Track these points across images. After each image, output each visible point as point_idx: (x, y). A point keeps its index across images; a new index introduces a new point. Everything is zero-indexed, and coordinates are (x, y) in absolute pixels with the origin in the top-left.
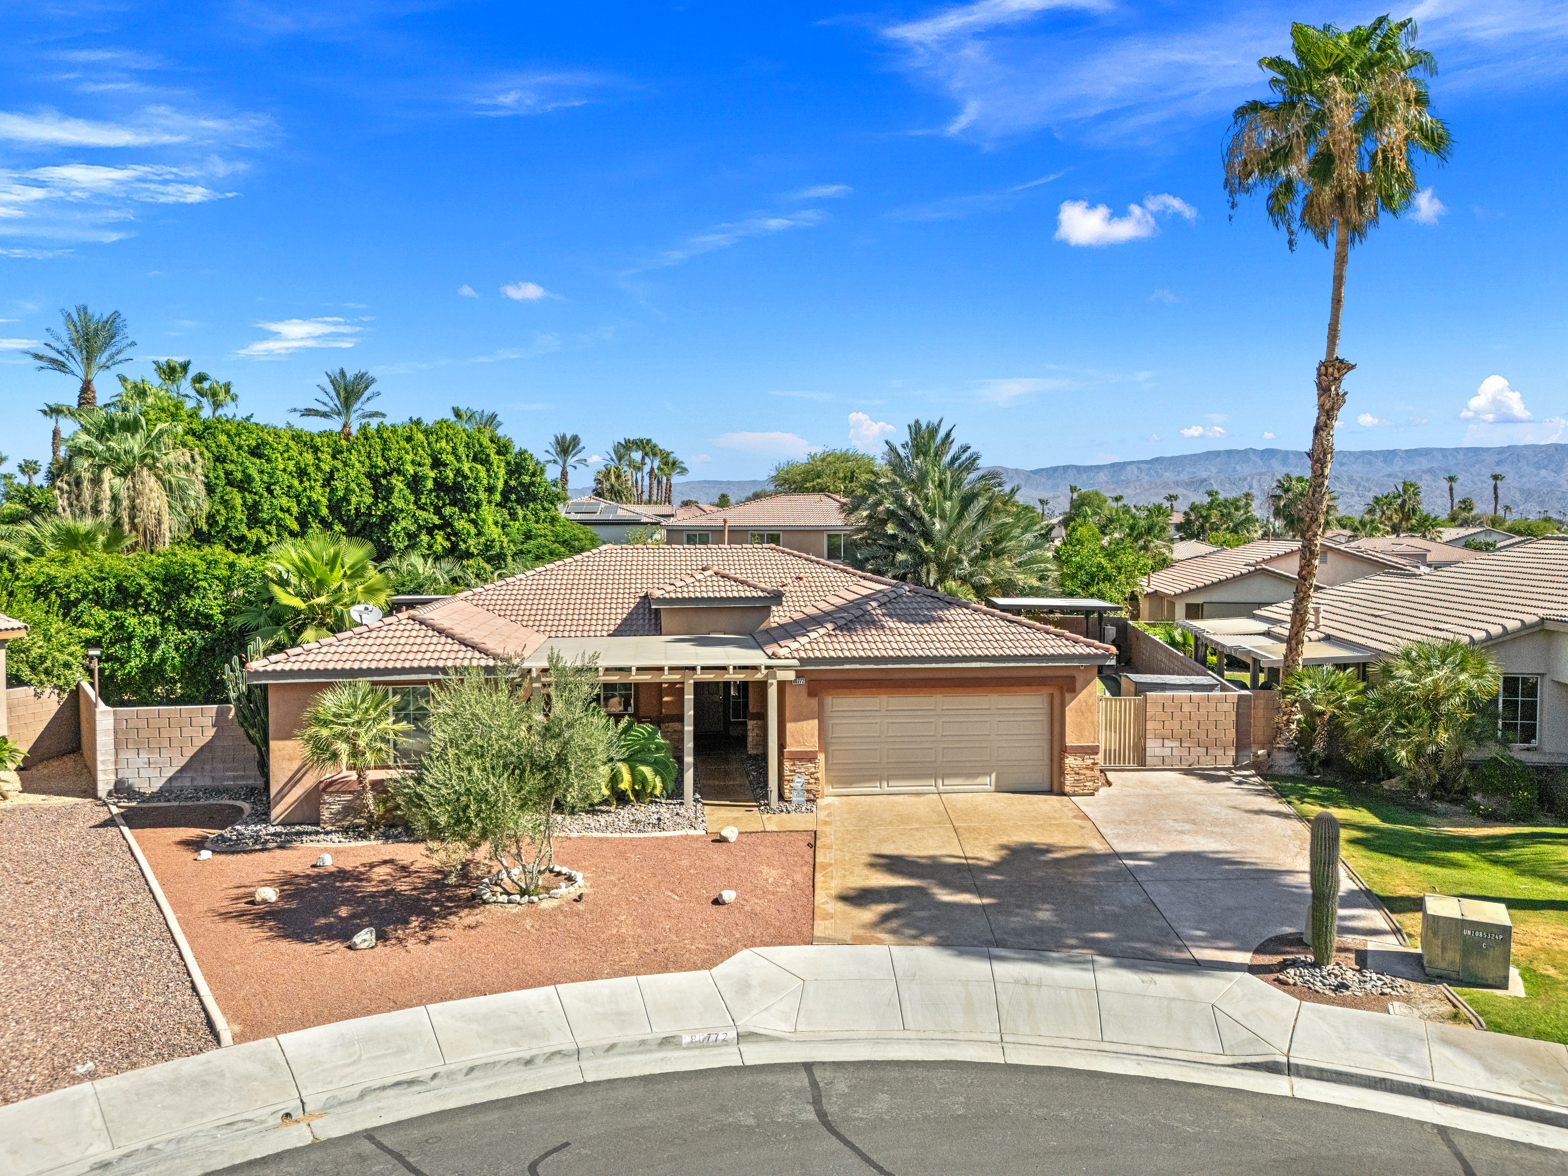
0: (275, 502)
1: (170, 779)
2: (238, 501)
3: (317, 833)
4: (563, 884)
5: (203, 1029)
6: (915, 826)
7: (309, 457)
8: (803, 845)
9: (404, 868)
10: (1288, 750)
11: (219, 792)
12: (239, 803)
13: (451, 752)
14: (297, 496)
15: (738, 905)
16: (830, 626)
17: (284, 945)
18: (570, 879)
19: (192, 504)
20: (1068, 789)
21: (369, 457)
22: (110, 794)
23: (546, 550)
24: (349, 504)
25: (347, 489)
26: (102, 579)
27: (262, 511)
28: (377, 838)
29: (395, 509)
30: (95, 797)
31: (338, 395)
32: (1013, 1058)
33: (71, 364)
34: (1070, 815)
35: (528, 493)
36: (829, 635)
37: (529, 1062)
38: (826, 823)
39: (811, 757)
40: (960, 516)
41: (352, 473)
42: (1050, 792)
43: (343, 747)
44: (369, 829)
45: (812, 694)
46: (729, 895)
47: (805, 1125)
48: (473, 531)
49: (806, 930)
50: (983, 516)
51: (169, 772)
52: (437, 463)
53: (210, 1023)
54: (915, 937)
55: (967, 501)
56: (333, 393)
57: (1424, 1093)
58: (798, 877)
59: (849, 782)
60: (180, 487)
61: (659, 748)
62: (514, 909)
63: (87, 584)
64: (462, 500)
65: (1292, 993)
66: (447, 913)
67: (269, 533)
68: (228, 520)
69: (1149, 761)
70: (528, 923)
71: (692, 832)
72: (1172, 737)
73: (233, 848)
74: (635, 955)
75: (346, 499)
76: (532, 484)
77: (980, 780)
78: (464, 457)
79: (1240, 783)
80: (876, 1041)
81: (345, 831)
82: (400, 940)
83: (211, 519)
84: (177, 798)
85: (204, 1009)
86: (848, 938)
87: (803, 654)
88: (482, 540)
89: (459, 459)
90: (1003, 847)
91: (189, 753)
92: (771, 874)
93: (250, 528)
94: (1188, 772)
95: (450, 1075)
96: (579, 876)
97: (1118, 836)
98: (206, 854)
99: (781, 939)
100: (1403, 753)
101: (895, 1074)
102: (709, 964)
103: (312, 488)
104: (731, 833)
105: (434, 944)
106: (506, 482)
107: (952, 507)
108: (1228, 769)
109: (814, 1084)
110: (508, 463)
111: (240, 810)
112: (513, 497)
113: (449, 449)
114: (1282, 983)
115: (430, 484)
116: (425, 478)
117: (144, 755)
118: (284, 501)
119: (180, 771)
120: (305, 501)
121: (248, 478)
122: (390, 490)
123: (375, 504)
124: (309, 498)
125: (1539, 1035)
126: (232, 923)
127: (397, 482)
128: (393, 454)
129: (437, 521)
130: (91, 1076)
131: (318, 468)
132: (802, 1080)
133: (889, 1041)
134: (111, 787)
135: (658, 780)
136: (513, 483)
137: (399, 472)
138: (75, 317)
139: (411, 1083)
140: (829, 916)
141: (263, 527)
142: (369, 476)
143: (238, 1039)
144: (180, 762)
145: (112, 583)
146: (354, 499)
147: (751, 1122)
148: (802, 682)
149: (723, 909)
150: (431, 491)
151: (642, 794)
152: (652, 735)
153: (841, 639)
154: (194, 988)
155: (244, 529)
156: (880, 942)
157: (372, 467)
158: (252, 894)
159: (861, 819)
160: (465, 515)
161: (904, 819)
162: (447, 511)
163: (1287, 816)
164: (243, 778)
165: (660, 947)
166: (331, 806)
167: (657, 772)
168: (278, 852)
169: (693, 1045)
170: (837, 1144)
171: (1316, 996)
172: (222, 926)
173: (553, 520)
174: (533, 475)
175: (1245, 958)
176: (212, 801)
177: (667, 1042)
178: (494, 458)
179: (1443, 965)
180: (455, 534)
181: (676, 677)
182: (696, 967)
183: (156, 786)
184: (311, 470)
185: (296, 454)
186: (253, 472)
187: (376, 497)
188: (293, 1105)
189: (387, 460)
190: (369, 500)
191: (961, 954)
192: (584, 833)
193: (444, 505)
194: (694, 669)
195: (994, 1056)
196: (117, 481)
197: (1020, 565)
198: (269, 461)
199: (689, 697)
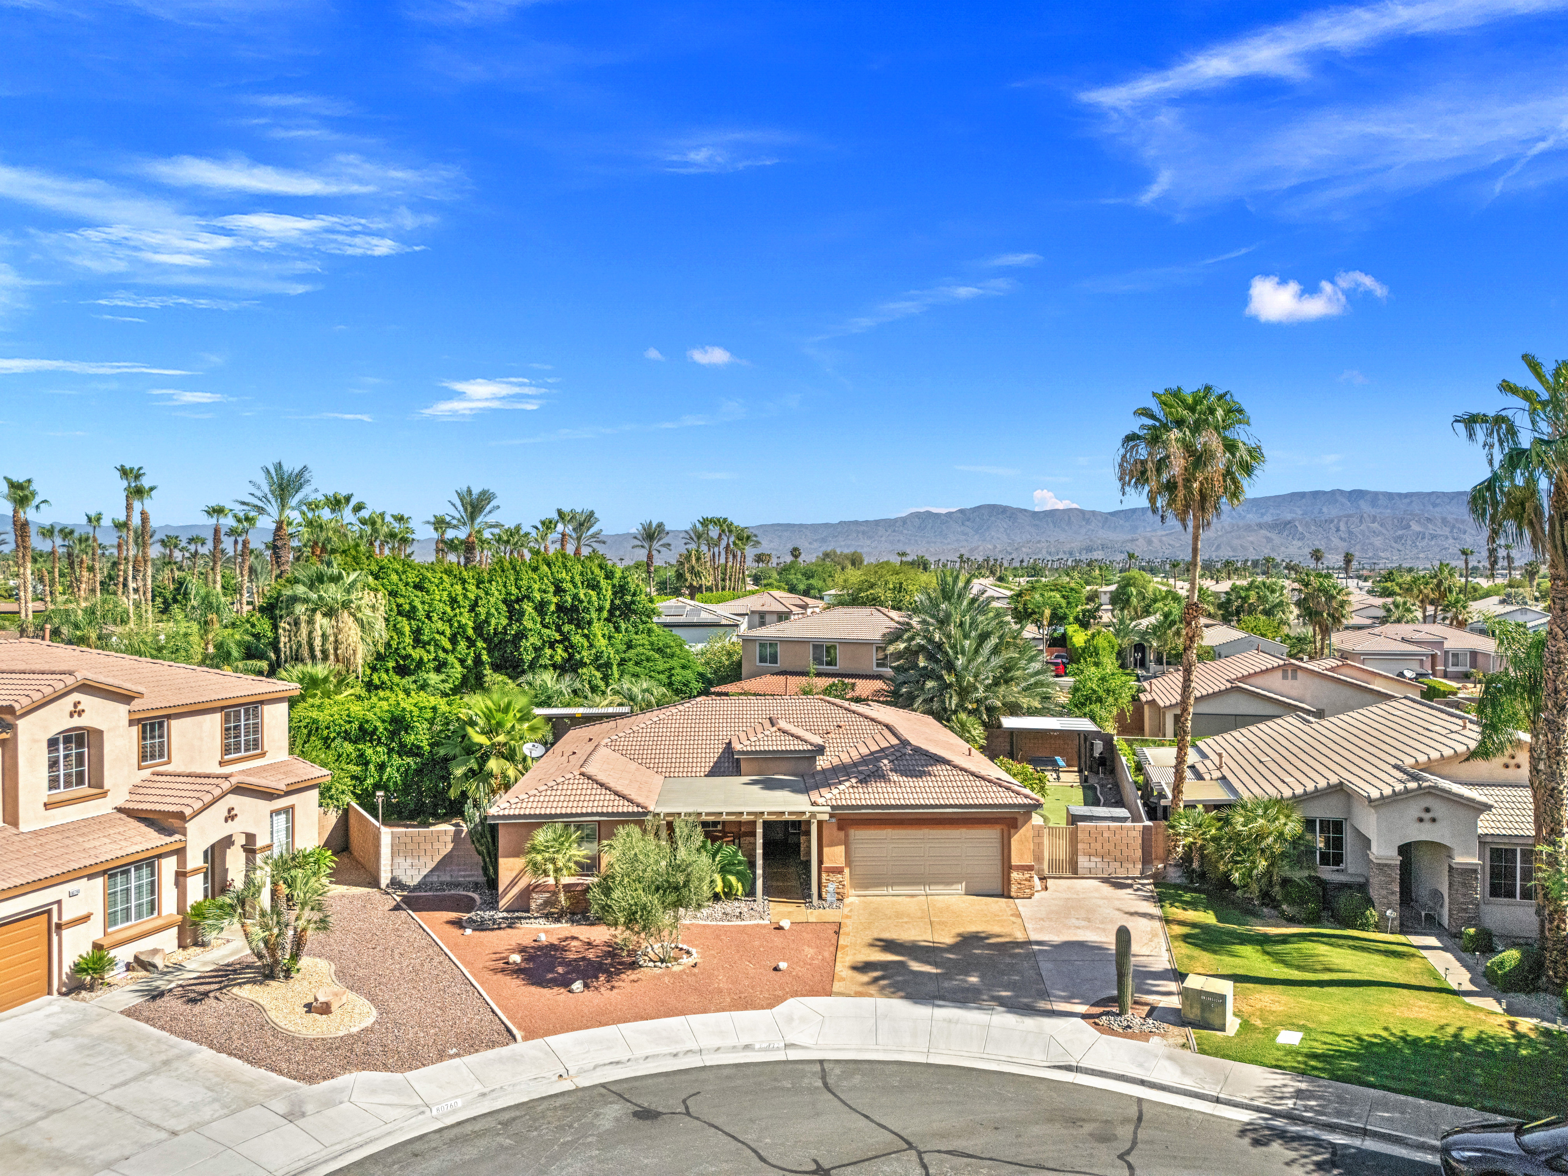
0: (433, 626)
1: (425, 876)
2: (407, 629)
3: (529, 918)
4: (685, 956)
5: (505, 1034)
6: (906, 920)
7: (459, 588)
8: (831, 932)
9: (589, 944)
10: (1175, 866)
11: (457, 885)
12: (470, 894)
13: (626, 880)
14: (450, 621)
15: (789, 972)
16: (854, 780)
17: (533, 989)
18: (688, 952)
19: (377, 635)
20: (1013, 894)
21: (505, 586)
22: (388, 886)
23: (643, 657)
24: (489, 625)
25: (488, 613)
26: (350, 722)
27: (423, 634)
28: (567, 922)
29: (525, 628)
30: (379, 888)
31: (466, 510)
32: (931, 1060)
33: (269, 509)
34: (1010, 913)
35: (630, 609)
36: (853, 787)
37: (675, 1055)
38: (848, 917)
39: (839, 871)
40: (976, 651)
41: (493, 600)
42: (1002, 896)
43: (550, 867)
44: (561, 916)
45: (840, 828)
46: (783, 965)
47: (817, 1088)
48: (586, 644)
49: (828, 987)
50: (995, 651)
51: (425, 872)
52: (559, 590)
53: (509, 1030)
54: (893, 993)
55: (984, 637)
56: (461, 508)
57: (1142, 1083)
58: (826, 954)
59: (866, 887)
60: (369, 623)
61: (740, 863)
62: (657, 971)
63: (341, 726)
64: (577, 619)
65: (1099, 1030)
66: (619, 973)
67: (428, 652)
68: (398, 643)
69: (1080, 871)
70: (666, 979)
71: (761, 922)
72: (1096, 855)
73: (481, 926)
74: (728, 1000)
75: (487, 621)
76: (633, 602)
77: (954, 887)
78: (580, 585)
79: (1138, 890)
80: (860, 1050)
81: (547, 916)
82: (596, 988)
83: (388, 645)
84: (430, 890)
85: (503, 1023)
86: (852, 993)
87: (834, 803)
88: (594, 651)
89: (575, 586)
90: (959, 935)
91: (437, 859)
92: (809, 951)
93: (414, 648)
94: (1105, 880)
95: (637, 1060)
96: (693, 951)
97: (1035, 930)
98: (469, 931)
99: (813, 992)
100: (1237, 875)
101: (866, 1066)
102: (771, 1006)
103: (461, 613)
104: (786, 924)
105: (615, 991)
106: (612, 601)
107: (970, 645)
108: (1133, 878)
109: (823, 1070)
110: (614, 586)
111: (473, 900)
112: (618, 613)
113: (568, 578)
114: (1096, 1024)
115: (553, 608)
116: (549, 603)
117: (409, 861)
118: (440, 625)
119: (431, 871)
120: (456, 624)
121: (414, 609)
122: (522, 613)
123: (510, 625)
124: (459, 622)
125: (1224, 1056)
126: (500, 975)
127: (528, 607)
128: (524, 583)
129: (558, 638)
130: (457, 1055)
131: (465, 597)
132: (818, 1068)
133: (867, 1050)
134: (388, 881)
135: (740, 885)
136: (617, 602)
137: (528, 598)
138: (273, 471)
139: (618, 1063)
140: (842, 979)
141: (423, 647)
142: (505, 601)
143: (525, 1039)
144: (431, 865)
145: (356, 725)
146: (493, 621)
147: (790, 1086)
148: (834, 820)
149: (779, 973)
150: (553, 613)
151: (729, 894)
152: (736, 853)
153: (861, 790)
154: (493, 1011)
155: (410, 650)
156: (871, 996)
157: (508, 594)
158: (507, 958)
159: (871, 914)
160: (580, 631)
161: (899, 915)
162: (566, 628)
163: (1151, 917)
164: (469, 876)
165: (743, 996)
166: (537, 900)
167: (739, 880)
168: (509, 931)
169: (761, 1050)
170: (830, 1096)
171: (1112, 1032)
172: (495, 977)
173: (650, 631)
174: (634, 595)
175: (1083, 1009)
176: (453, 892)
177: (747, 1047)
178: (603, 583)
179: (1192, 1016)
180: (572, 647)
181: (752, 818)
182: (763, 1008)
183: (416, 881)
184: (460, 598)
185: (448, 586)
186: (417, 603)
187: (510, 618)
188: (563, 1071)
189: (519, 588)
190: (505, 622)
191: (916, 1003)
192: (693, 921)
193: (563, 623)
194: (763, 813)
195: (922, 1059)
196: (325, 621)
197: (1025, 689)
198: (427, 592)
199: (759, 831)
